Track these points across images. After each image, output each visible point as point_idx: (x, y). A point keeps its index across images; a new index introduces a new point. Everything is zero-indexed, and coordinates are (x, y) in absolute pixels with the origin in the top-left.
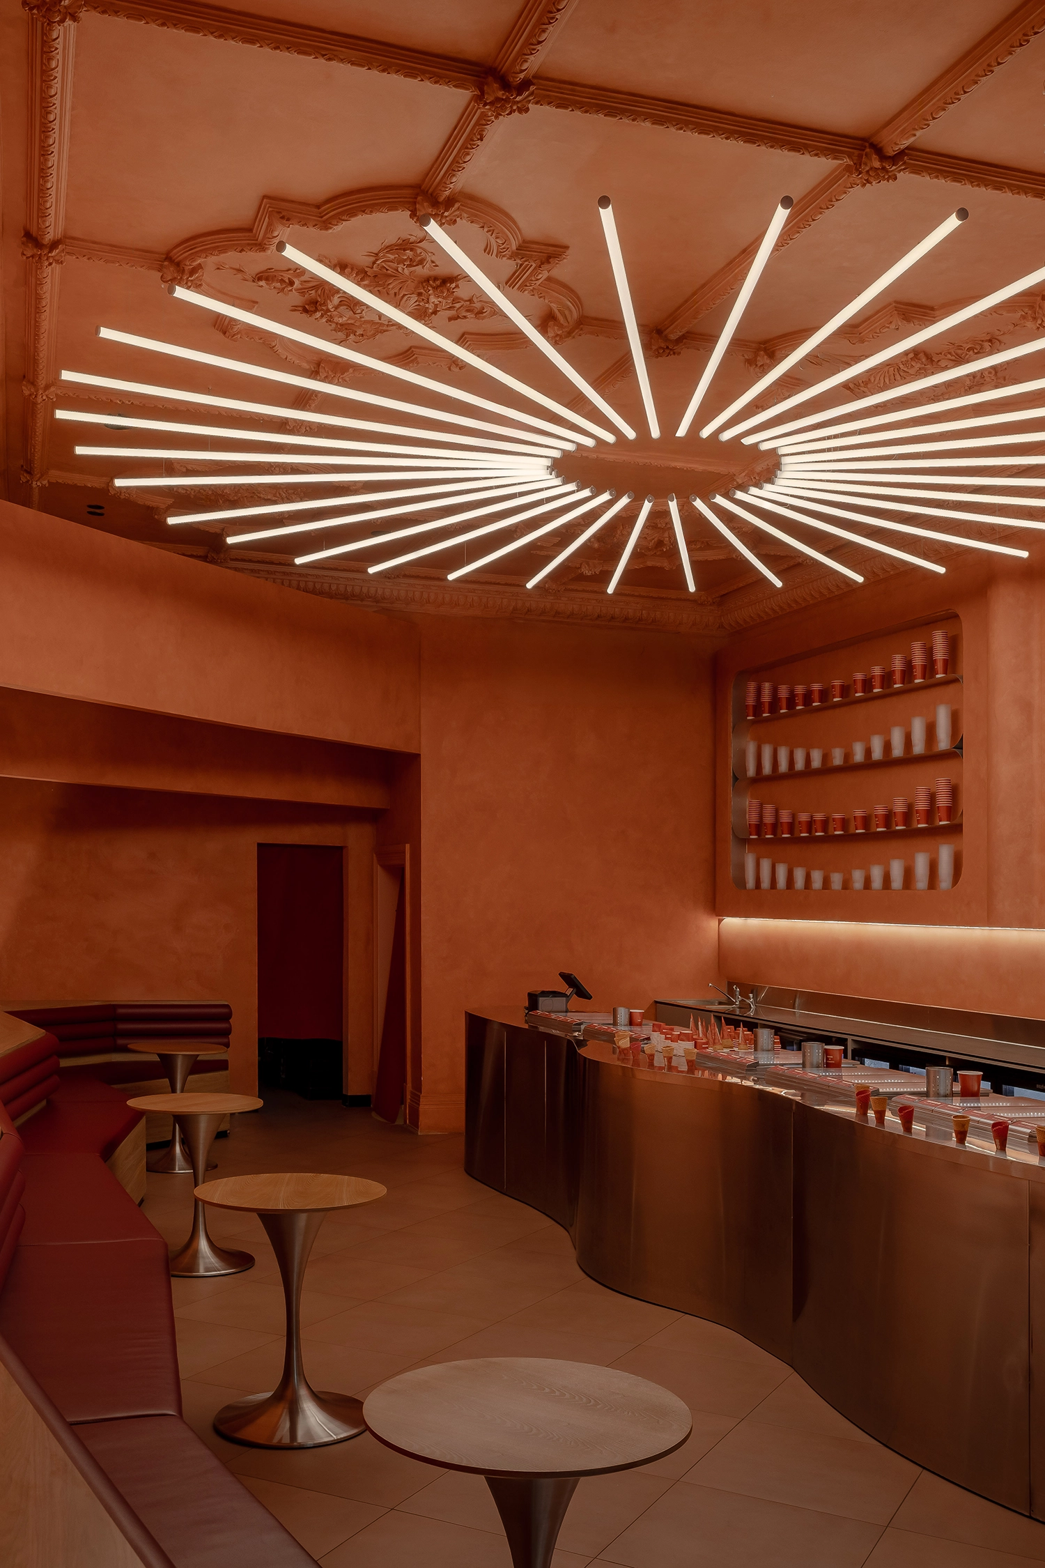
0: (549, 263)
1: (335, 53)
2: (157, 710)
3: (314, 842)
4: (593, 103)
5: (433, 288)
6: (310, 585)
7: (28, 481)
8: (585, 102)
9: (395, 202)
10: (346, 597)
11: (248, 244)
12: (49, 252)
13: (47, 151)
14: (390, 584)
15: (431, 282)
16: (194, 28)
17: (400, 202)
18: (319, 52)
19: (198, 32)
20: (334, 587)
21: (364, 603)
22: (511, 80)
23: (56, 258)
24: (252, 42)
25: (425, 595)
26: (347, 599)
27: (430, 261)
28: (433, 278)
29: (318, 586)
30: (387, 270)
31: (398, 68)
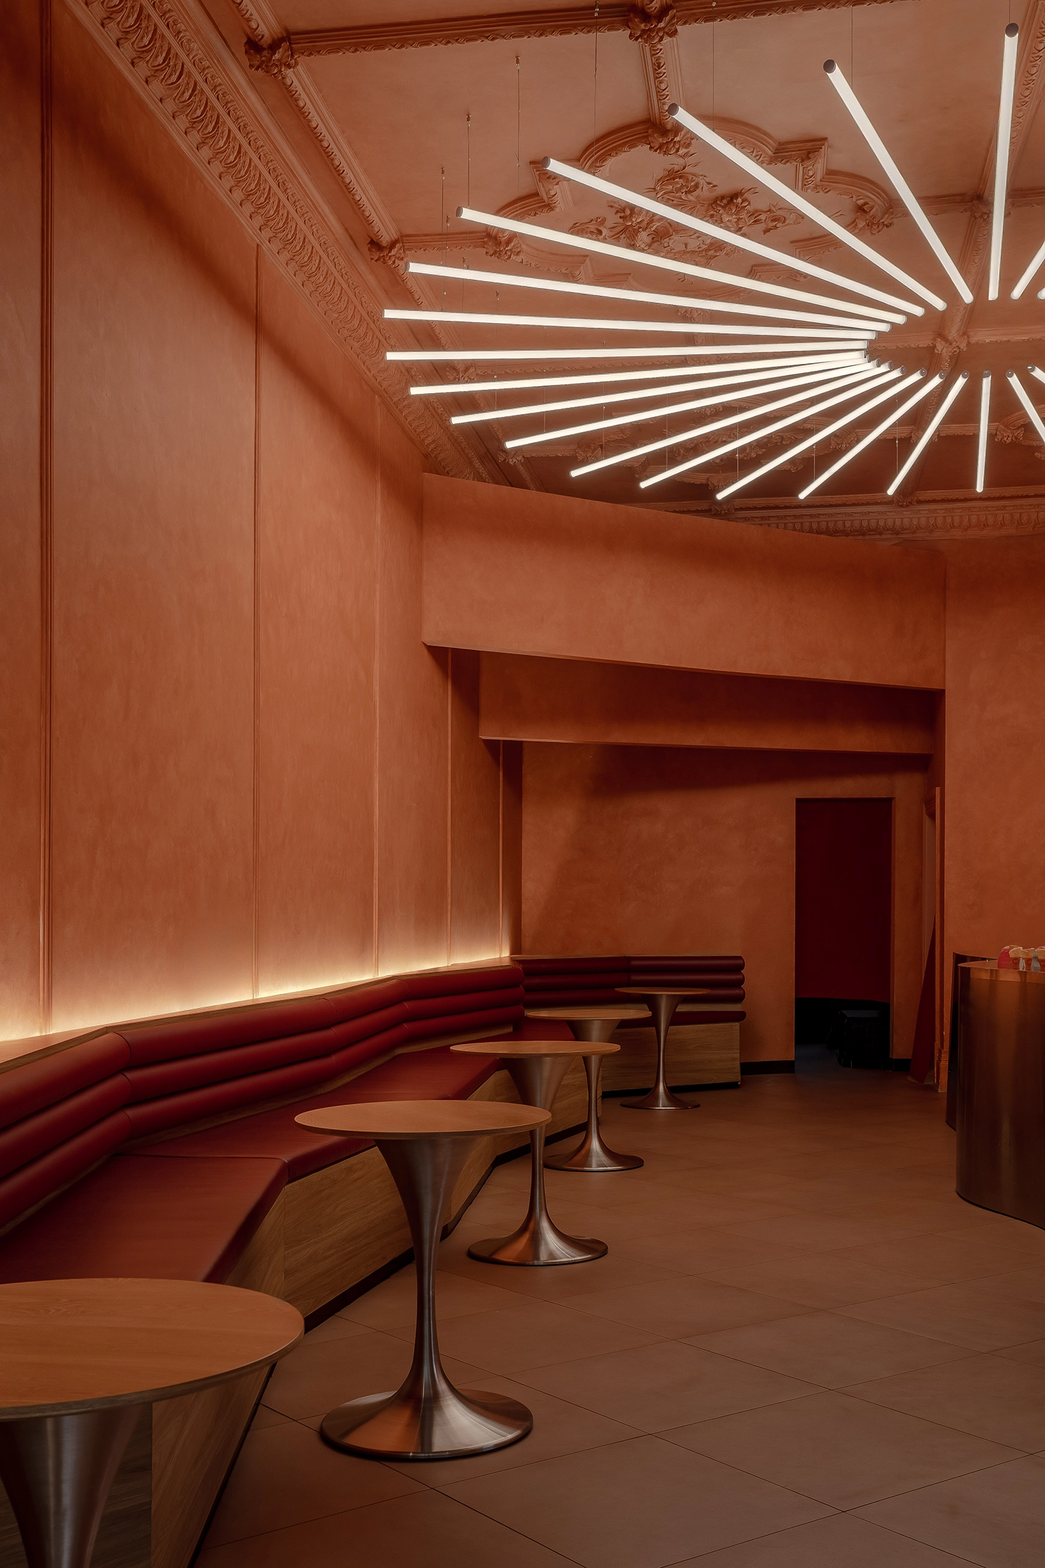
0: (809, 158)
1: (496, 32)
2: (623, 660)
3: (858, 795)
4: (738, 8)
5: (723, 207)
6: (823, 525)
7: (505, 460)
8: (729, 9)
9: (633, 139)
10: (862, 532)
11: (540, 207)
12: (389, 252)
13: (339, 170)
14: (909, 513)
15: (718, 202)
16: (380, 46)
17: (637, 138)
18: (483, 36)
19: (384, 48)
20: (848, 524)
21: (883, 536)
22: (648, 11)
23: (397, 256)
24: (427, 43)
25: (949, 520)
26: (864, 534)
27: (705, 183)
28: (720, 198)
29: (831, 525)
30: (673, 201)
31: (552, 30)
